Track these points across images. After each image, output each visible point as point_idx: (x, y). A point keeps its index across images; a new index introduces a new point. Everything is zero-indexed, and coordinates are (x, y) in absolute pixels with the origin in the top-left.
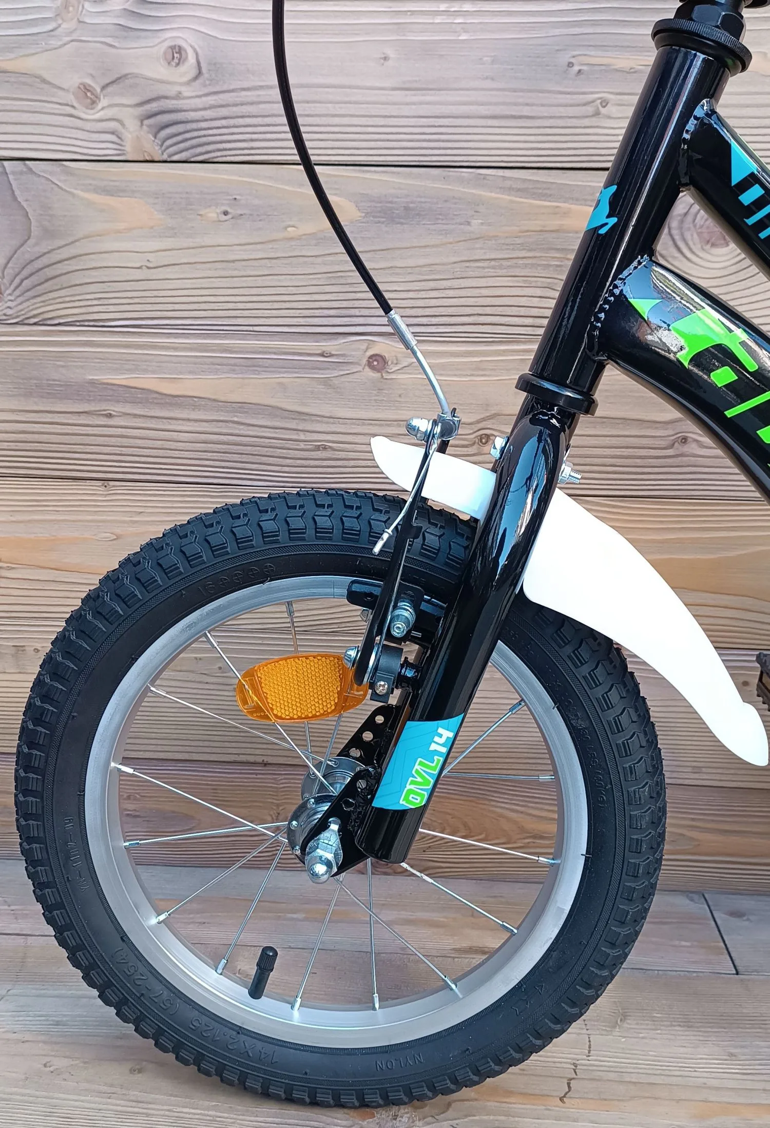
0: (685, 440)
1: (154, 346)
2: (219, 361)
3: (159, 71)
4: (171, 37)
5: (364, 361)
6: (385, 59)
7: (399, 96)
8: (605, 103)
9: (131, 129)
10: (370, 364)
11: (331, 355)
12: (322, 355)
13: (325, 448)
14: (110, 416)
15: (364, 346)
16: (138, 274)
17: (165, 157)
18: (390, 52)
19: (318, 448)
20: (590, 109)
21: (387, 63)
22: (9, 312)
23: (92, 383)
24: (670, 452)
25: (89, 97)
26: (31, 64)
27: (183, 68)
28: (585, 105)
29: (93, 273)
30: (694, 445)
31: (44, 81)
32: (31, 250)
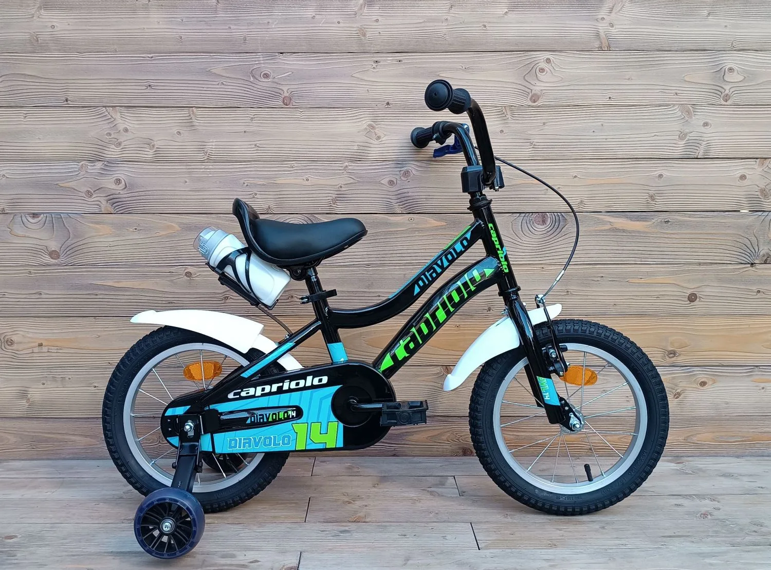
0: (292, 297)
1: (111, 272)
2: (134, 275)
3: (113, 186)
4: (116, 176)
5: (184, 274)
6: (186, 182)
7: (191, 193)
8: (256, 194)
9: (104, 203)
10: (186, 275)
11: (173, 273)
12: (169, 272)
13: (172, 303)
14: (97, 295)
15: (184, 269)
16: (107, 249)
17: (115, 212)
18: (187, 181)
19: (169, 303)
20: (251, 196)
21: (186, 183)
22: (62, 262)
23: (91, 284)
24: (288, 301)
25: (90, 195)
26: (70, 184)
27: (120, 185)
28: (249, 195)
29: (91, 249)
30: (295, 298)
31: (75, 189)
32: (69, 242)
